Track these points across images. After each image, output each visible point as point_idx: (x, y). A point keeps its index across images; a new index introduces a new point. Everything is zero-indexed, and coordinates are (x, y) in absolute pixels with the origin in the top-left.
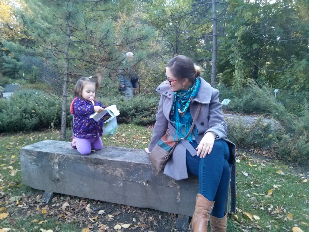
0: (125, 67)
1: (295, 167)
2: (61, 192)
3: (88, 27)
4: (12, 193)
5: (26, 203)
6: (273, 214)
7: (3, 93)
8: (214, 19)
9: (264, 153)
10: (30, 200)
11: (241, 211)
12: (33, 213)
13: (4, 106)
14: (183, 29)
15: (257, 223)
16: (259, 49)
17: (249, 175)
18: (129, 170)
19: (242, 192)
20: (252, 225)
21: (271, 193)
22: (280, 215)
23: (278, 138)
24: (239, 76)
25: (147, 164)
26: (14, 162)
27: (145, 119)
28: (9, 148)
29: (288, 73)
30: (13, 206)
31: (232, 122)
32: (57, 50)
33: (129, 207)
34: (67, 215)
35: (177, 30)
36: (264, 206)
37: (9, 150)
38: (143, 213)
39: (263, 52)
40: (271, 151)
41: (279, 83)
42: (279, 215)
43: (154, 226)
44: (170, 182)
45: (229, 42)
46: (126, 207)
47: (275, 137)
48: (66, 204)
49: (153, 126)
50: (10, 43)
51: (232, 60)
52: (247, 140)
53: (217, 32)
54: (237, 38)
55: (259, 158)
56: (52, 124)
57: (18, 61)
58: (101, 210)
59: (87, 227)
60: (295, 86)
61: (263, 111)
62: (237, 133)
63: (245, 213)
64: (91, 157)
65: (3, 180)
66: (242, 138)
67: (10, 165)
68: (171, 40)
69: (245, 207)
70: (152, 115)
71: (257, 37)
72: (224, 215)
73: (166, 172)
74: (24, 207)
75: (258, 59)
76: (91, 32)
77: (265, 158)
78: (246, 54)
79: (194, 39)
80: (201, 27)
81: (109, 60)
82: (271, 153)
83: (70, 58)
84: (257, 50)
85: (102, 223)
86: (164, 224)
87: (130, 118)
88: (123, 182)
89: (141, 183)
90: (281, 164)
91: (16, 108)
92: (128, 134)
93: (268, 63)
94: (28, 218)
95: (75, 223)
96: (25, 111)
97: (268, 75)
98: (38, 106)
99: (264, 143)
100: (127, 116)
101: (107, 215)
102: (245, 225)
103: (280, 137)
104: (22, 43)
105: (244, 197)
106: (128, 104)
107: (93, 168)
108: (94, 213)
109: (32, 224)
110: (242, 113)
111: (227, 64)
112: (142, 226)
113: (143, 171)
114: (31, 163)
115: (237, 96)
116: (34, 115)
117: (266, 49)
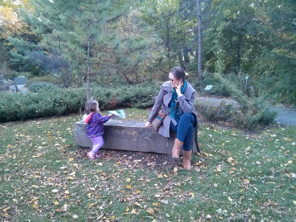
1: (245, 131)
4: (69, 150)
5: (80, 154)
6: (220, 153)
8: (199, 16)
9: (227, 123)
10: (82, 153)
11: (202, 152)
15: (210, 157)
16: (238, 41)
17: (213, 136)
18: (139, 131)
20: (207, 158)
21: (223, 145)
24: (220, 65)
26: (60, 135)
27: (144, 104)
28: (52, 127)
29: (261, 61)
30: (73, 156)
31: (206, 104)
33: (140, 152)
36: (217, 150)
38: (148, 155)
41: (254, 70)
42: (223, 154)
43: (155, 160)
45: (213, 35)
46: (138, 152)
49: (150, 109)
50: (15, 39)
51: (214, 51)
52: (216, 115)
53: (201, 26)
54: (219, 32)
55: (222, 127)
56: (81, 110)
57: (23, 56)
58: (125, 155)
59: (119, 162)
60: (266, 72)
62: (208, 111)
64: (118, 126)
65: (60, 144)
66: (212, 114)
69: (205, 151)
70: (149, 101)
73: (160, 132)
77: (226, 127)
78: (227, 46)
81: (118, 63)
82: (232, 123)
85: (127, 160)
86: (160, 159)
87: (133, 104)
88: (136, 139)
89: (146, 138)
90: (237, 130)
92: (133, 115)
96: (55, 101)
99: (227, 117)
100: (130, 102)
101: (128, 157)
102: (203, 158)
104: (25, 38)
105: (206, 147)
106: (130, 93)
107: (119, 132)
110: (221, 96)
112: (148, 160)
113: (147, 132)
114: (81, 131)
116: (63, 104)
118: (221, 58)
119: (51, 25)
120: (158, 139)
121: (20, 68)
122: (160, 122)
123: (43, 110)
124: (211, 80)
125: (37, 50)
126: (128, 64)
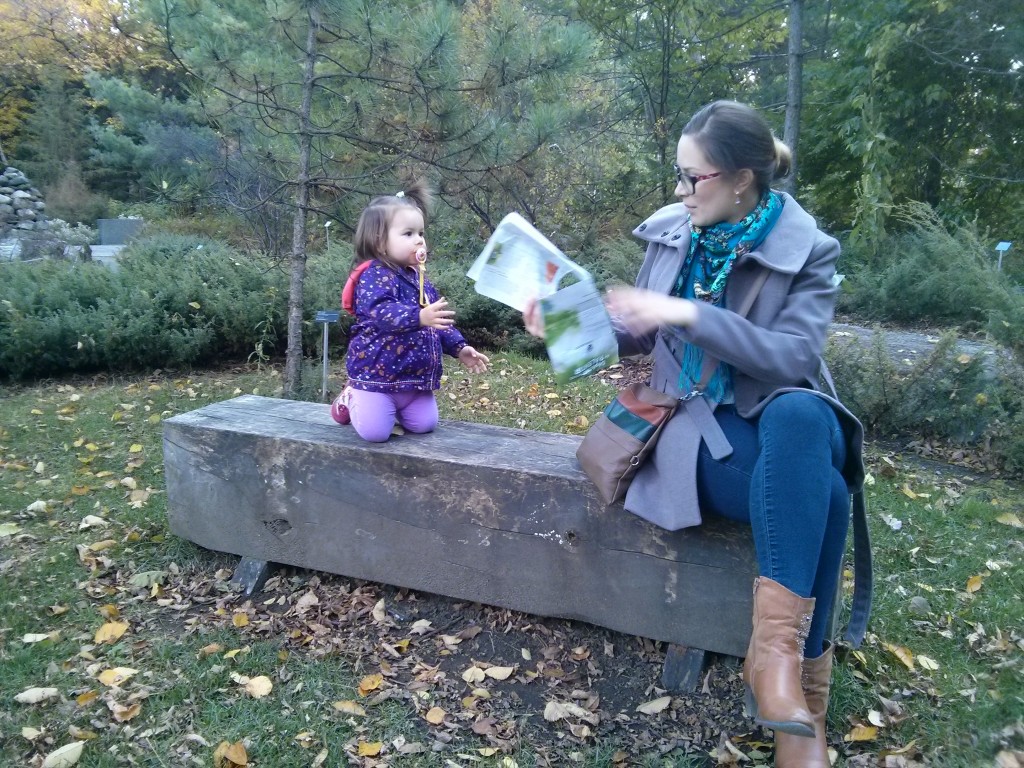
0: (492, 161)
2: (294, 561)
3: (374, 27)
4: (137, 560)
5: (183, 593)
6: (984, 654)
7: (93, 248)
9: (957, 454)
10: (193, 585)
11: (876, 639)
12: (205, 625)
13: (102, 288)
14: (684, 30)
15: (929, 678)
16: (946, 102)
17: (905, 525)
18: (511, 495)
19: (880, 579)
20: (911, 685)
21: (977, 587)
22: (1009, 656)
23: (1006, 405)
24: (875, 195)
25: (570, 477)
26: (138, 465)
28: (122, 420)
30: (140, 602)
31: (850, 351)
32: (271, 103)
33: (510, 614)
34: (313, 632)
35: (665, 37)
36: (954, 626)
37: (121, 427)
38: (553, 635)
39: (960, 115)
40: (982, 450)
41: (1013, 221)
42: (1003, 659)
43: (591, 676)
44: (645, 539)
45: (844, 78)
46: (497, 613)
47: (995, 403)
48: (309, 599)
50: (110, 83)
51: (851, 139)
52: (900, 409)
53: (801, 43)
54: (873, 64)
55: (938, 472)
56: (259, 348)
57: (137, 142)
58: (420, 619)
59: (377, 672)
61: (953, 314)
62: (867, 387)
63: (892, 648)
64: (389, 452)
65: (106, 519)
66: (884, 402)
67: (126, 475)
68: (643, 70)
69: (889, 628)
71: (940, 60)
72: (824, 650)
73: (631, 503)
74: (177, 607)
75: (941, 136)
76: (385, 45)
77: (958, 473)
78: (902, 121)
79: (723, 68)
80: (747, 25)
81: (442, 138)
82: (981, 454)
83: (315, 131)
84: (941, 104)
85: (424, 661)
86: (621, 671)
87: (506, 332)
88: (490, 534)
89: (548, 538)
90: (1014, 492)
91: (141, 294)
92: (500, 385)
93: (976, 151)
94: (189, 639)
95: (337, 659)
96: (168, 304)
97: (973, 192)
98: (210, 287)
99: (958, 423)
100: (495, 327)
101: (439, 636)
102: (888, 685)
103: (1014, 402)
104: (151, 82)
105: (886, 594)
107: (395, 486)
108: (399, 627)
109: (204, 658)
111: (837, 155)
112: (551, 673)
113: (557, 499)
114: (197, 466)
115: (866, 263)
116: (198, 318)
117: (971, 103)
118: (878, 168)
120: (617, 546)
121: (132, 189)
122: (633, 449)
123: (108, 340)
125: (184, 125)
126: (491, 147)
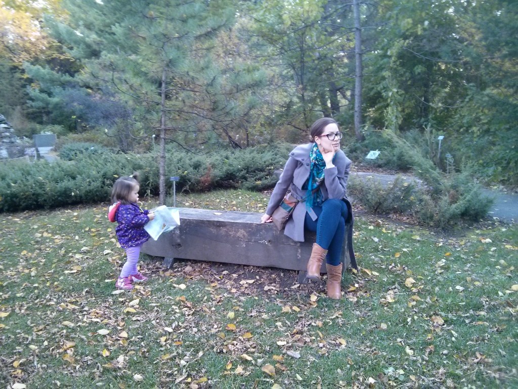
0: (233, 117)
1: (437, 232)
2: (183, 257)
5: (147, 269)
6: (392, 271)
8: (357, 29)
9: (405, 218)
10: (150, 267)
11: (361, 268)
15: (375, 277)
16: (424, 73)
17: (380, 240)
18: (251, 231)
20: (369, 278)
21: (398, 256)
23: (419, 200)
24: (394, 116)
27: (259, 182)
29: (465, 109)
31: (367, 183)
33: (252, 267)
35: (301, 46)
36: (386, 265)
38: (265, 272)
41: (453, 125)
43: (277, 281)
46: (248, 267)
47: (416, 199)
48: (189, 268)
49: (270, 191)
51: (384, 91)
52: (385, 204)
53: (361, 48)
54: (391, 57)
55: (396, 224)
56: (149, 192)
58: (225, 271)
60: (474, 128)
62: (372, 196)
63: (366, 270)
66: (379, 201)
69: (366, 266)
70: (268, 177)
72: (339, 264)
73: (286, 232)
77: (404, 224)
78: (406, 81)
81: (214, 110)
82: (413, 218)
84: (422, 74)
85: (228, 280)
86: (286, 280)
87: (240, 182)
88: (245, 243)
89: (263, 243)
90: (422, 230)
91: (93, 173)
92: (239, 202)
96: (105, 176)
99: (405, 207)
100: (235, 180)
101: (231, 274)
102: (362, 278)
104: (52, 65)
106: (235, 163)
107: (215, 231)
110: (395, 171)
112: (265, 281)
113: (265, 231)
118: (395, 104)
119: (98, 44)
120: (283, 243)
121: (45, 118)
122: (286, 214)
123: (84, 191)
124: (378, 142)
125: (74, 87)
126: (232, 112)
